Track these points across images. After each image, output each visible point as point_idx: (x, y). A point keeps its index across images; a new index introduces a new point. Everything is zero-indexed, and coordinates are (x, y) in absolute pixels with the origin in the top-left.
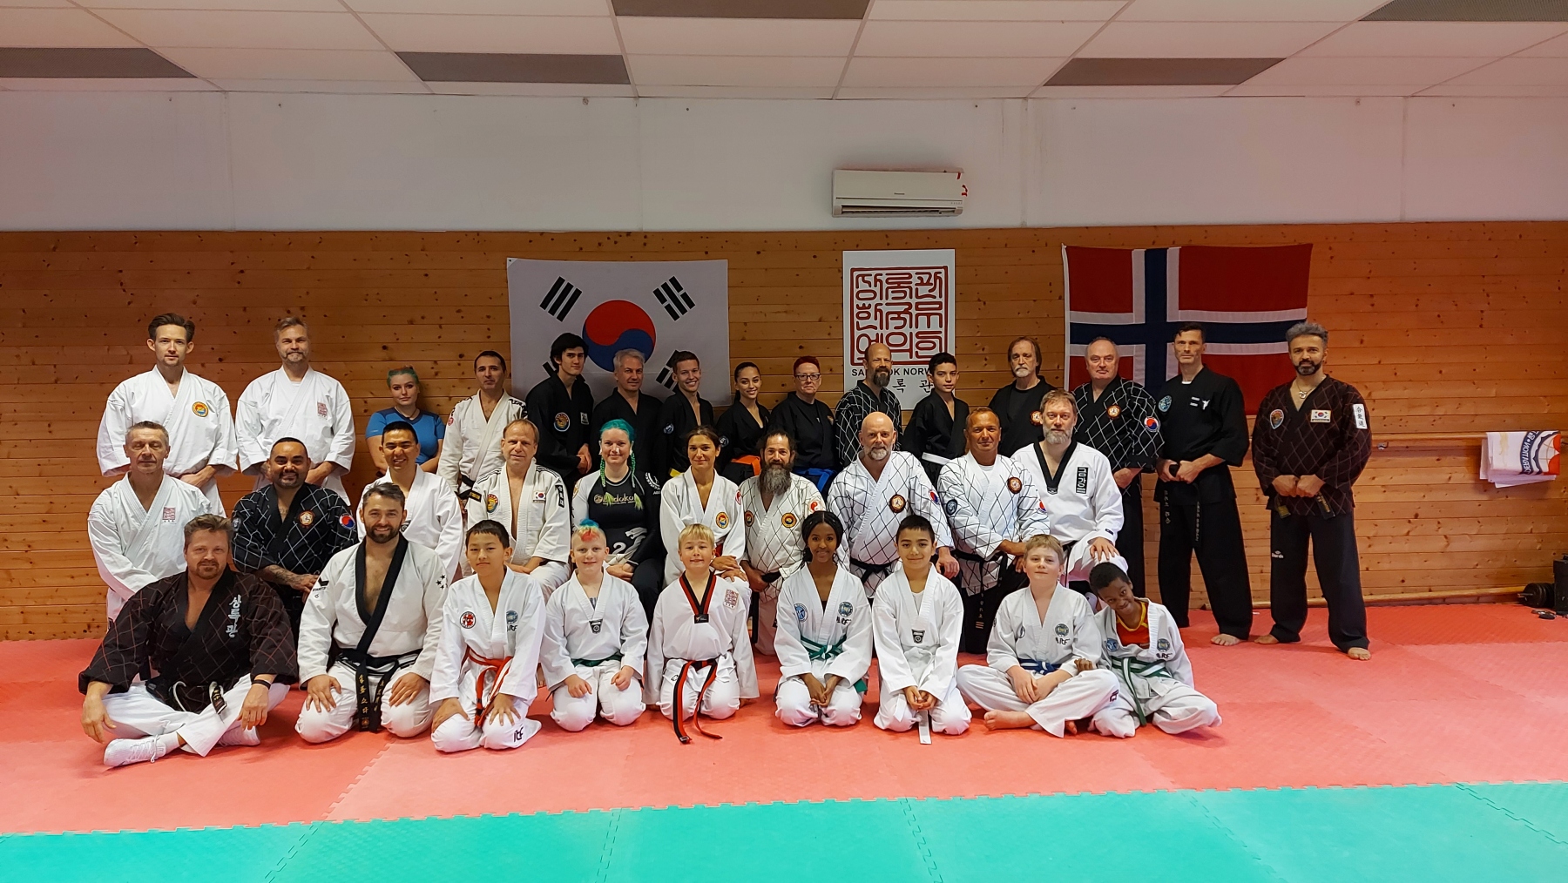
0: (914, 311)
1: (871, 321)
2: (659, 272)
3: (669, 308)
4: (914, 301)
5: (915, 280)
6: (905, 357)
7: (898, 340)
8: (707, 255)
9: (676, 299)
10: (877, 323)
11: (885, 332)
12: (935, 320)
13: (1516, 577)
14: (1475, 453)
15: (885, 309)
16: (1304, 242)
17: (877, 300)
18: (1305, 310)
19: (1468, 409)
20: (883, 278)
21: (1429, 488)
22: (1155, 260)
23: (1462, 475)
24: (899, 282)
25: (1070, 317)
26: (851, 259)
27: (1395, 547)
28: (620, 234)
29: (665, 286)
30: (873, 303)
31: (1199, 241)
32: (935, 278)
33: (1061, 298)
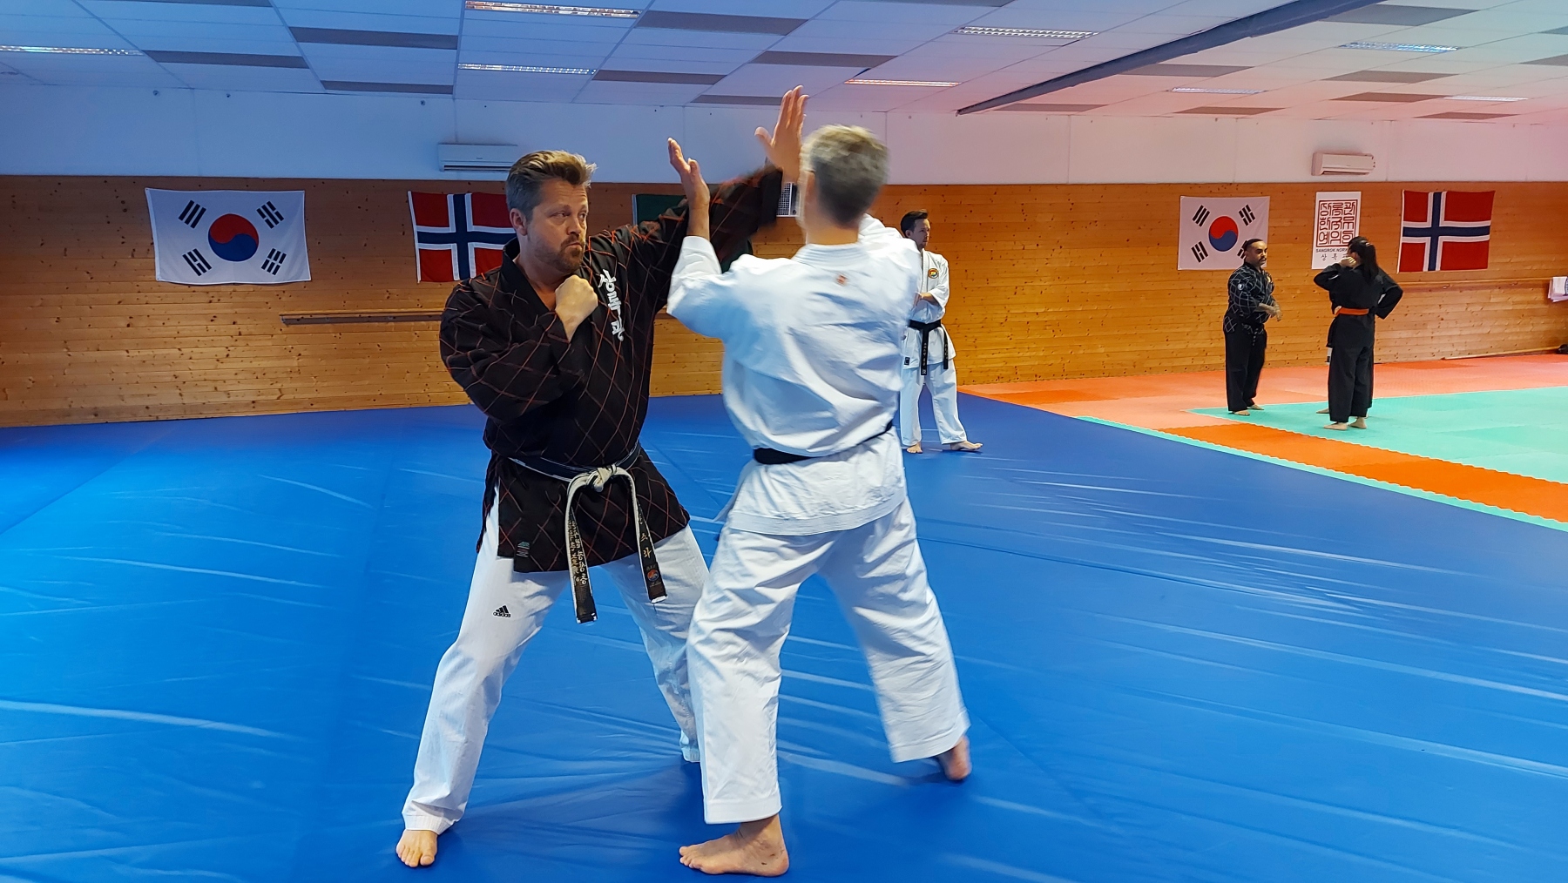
0: (1343, 221)
1: (1325, 226)
2: (1241, 203)
3: (1244, 220)
4: (1343, 216)
5: (1344, 206)
6: (1337, 243)
7: (1335, 235)
8: (1262, 194)
9: (1247, 216)
10: (1327, 227)
11: (1331, 231)
12: (1351, 224)
13: (1555, 342)
14: (1546, 287)
15: (1332, 220)
16: (1492, 190)
17: (1328, 216)
18: (1489, 222)
19: (1544, 267)
20: (1332, 205)
21: (1528, 303)
22: (1437, 197)
23: (1540, 297)
24: (1338, 208)
25: (1404, 224)
26: (1320, 196)
27: (1514, 330)
28: (1227, 184)
29: (1244, 209)
30: (1327, 217)
31: (1454, 189)
32: (1352, 206)
33: (1401, 215)
